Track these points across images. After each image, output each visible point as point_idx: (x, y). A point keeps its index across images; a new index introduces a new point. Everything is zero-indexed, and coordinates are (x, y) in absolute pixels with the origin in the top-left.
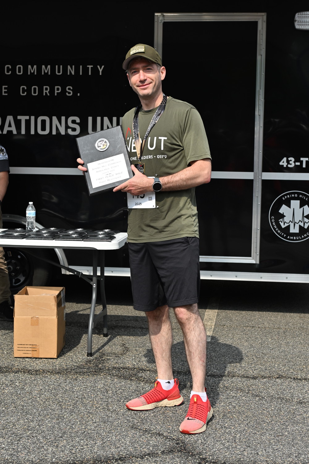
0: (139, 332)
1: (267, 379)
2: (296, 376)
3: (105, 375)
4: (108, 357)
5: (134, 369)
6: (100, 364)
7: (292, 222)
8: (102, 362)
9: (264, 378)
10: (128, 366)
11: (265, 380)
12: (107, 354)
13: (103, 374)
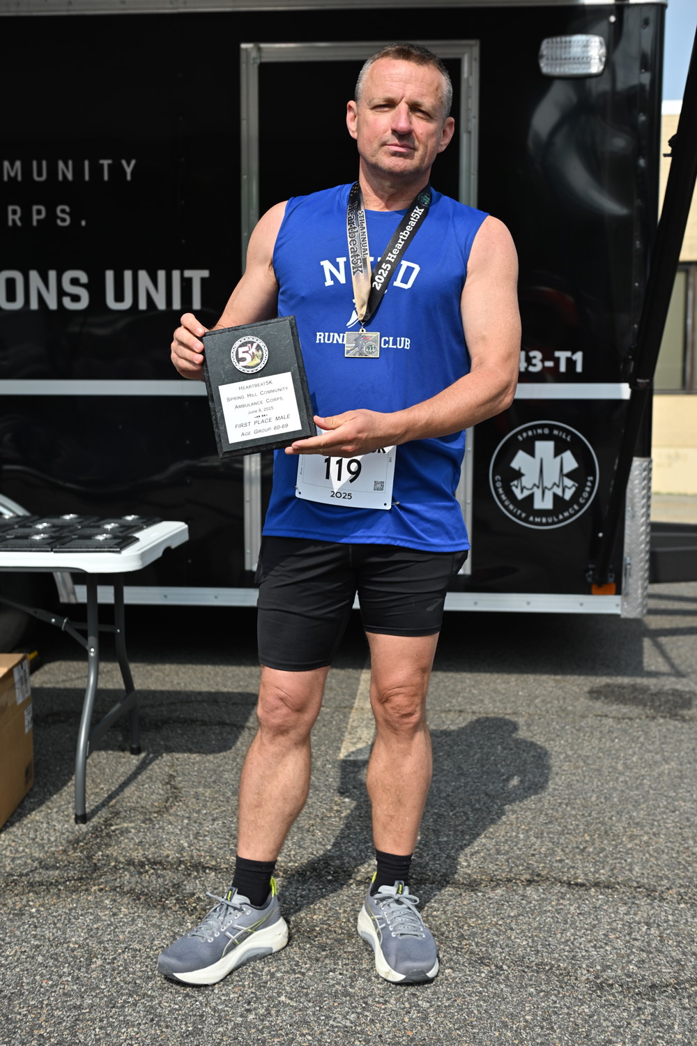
0: (213, 737)
1: (504, 888)
2: (573, 873)
3: (101, 890)
4: (124, 822)
5: (181, 862)
6: (99, 849)
7: (538, 487)
8: (107, 840)
9: (496, 886)
10: (165, 854)
11: (499, 891)
12: (126, 811)
13: (96, 888)
